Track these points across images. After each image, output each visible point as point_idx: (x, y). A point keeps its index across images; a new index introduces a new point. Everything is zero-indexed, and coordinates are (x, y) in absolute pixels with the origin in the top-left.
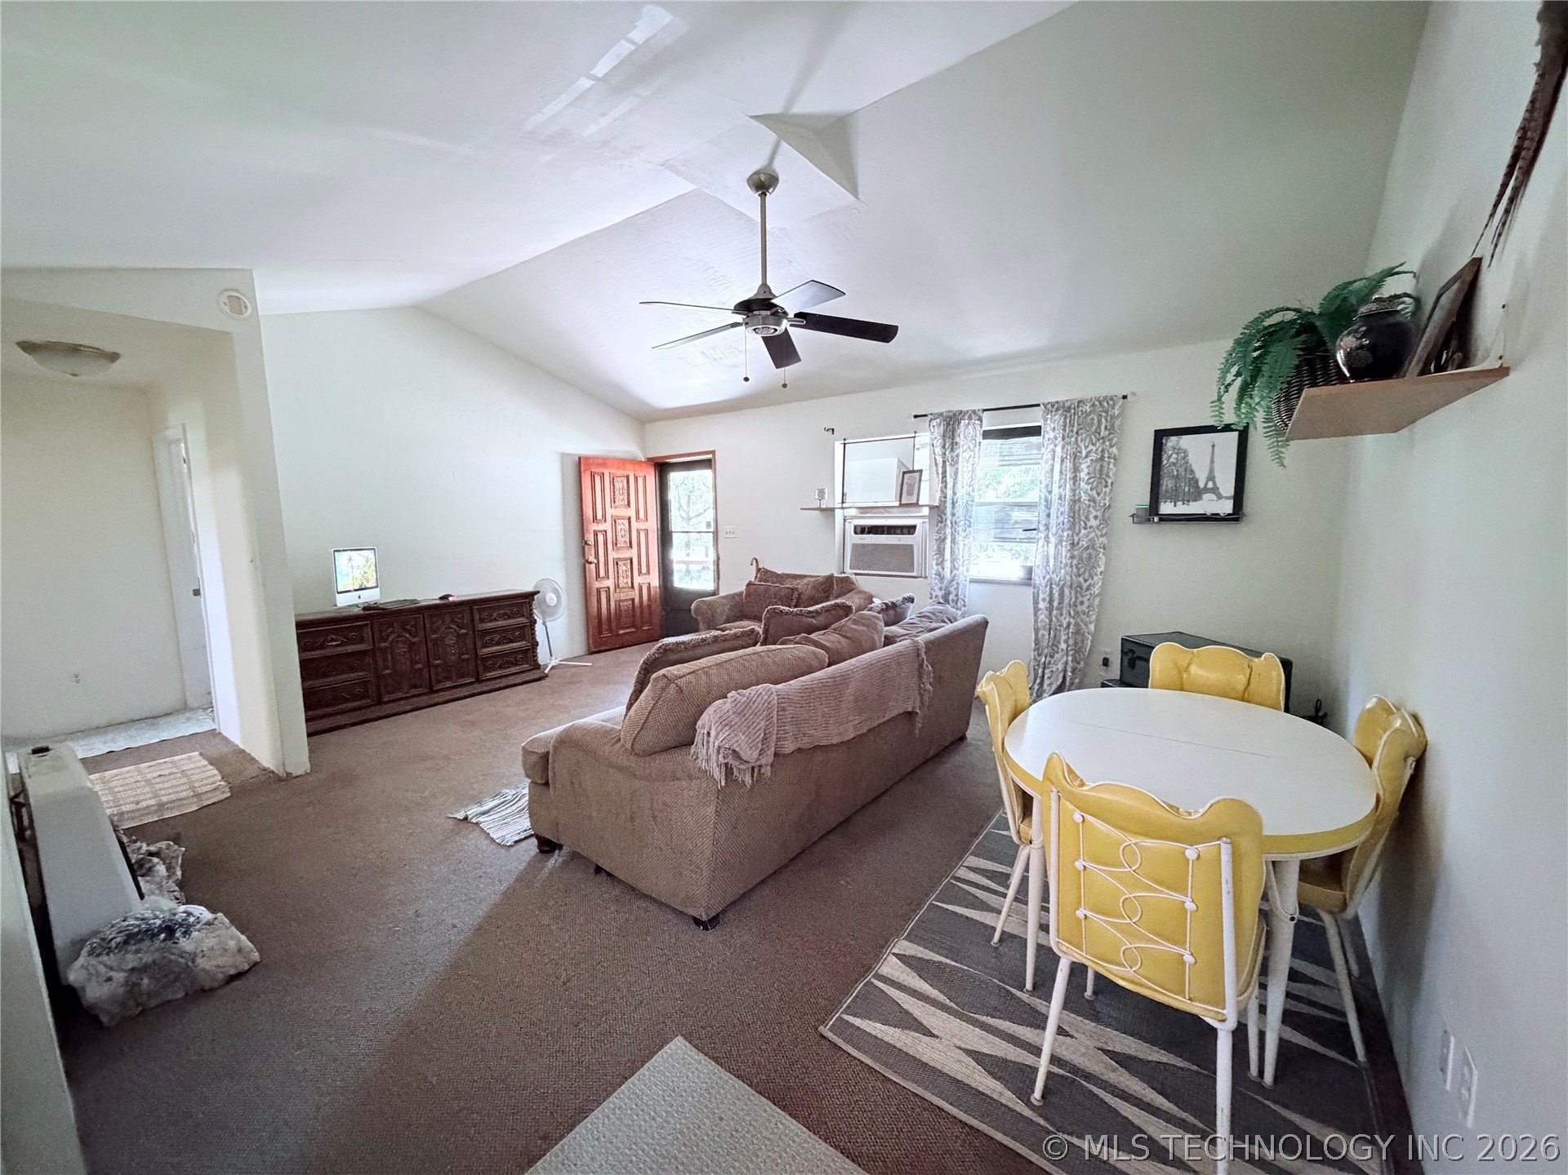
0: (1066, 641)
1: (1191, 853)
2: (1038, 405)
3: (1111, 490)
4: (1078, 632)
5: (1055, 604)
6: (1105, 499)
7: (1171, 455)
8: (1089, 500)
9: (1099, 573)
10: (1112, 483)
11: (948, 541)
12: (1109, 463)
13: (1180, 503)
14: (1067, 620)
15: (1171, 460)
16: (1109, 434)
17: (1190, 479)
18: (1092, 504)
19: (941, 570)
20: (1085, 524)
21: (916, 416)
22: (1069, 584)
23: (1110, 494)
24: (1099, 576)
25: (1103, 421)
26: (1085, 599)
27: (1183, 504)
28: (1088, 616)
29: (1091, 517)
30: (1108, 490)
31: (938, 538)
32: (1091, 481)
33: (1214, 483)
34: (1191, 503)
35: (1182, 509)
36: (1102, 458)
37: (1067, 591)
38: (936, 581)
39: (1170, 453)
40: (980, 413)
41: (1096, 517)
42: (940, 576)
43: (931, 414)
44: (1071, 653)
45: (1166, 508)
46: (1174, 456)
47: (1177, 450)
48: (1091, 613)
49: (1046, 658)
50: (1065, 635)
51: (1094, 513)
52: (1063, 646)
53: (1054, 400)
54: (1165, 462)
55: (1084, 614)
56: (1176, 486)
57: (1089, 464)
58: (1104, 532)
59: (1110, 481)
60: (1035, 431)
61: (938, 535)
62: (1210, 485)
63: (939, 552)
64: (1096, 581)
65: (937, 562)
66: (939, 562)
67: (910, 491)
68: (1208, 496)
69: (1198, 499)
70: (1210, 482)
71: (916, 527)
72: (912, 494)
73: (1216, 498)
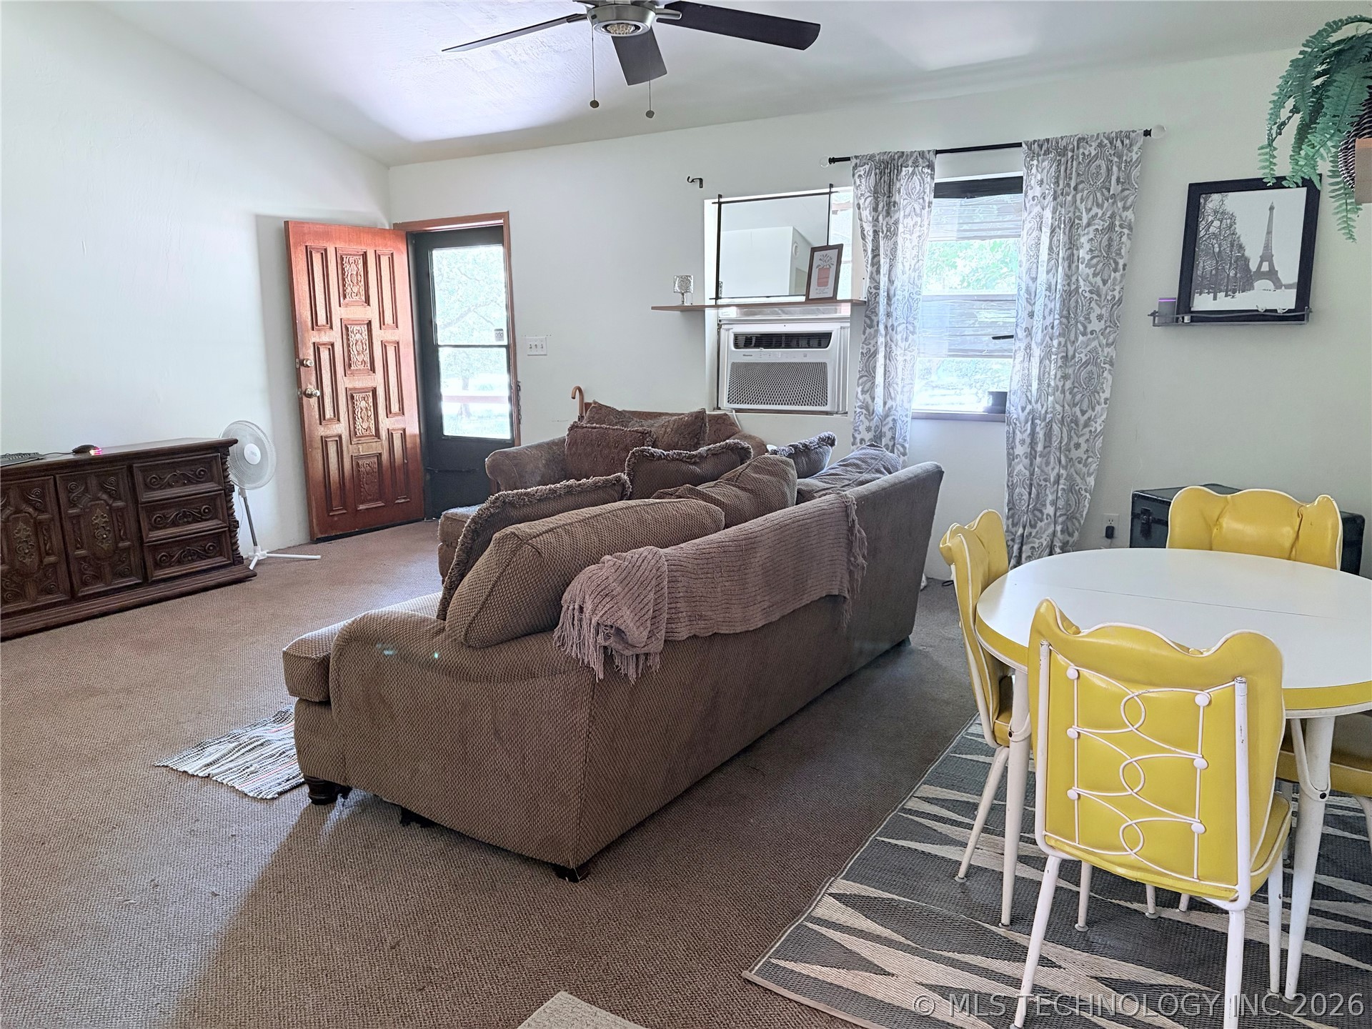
0: (1054, 503)
1: (1202, 699)
2: (1019, 145)
3: (1123, 276)
4: (1071, 489)
5: (1040, 448)
6: (1114, 290)
7: (1212, 222)
8: (1091, 292)
9: (1102, 401)
10: (1125, 266)
11: (881, 356)
12: (1121, 235)
13: (1221, 295)
14: (1056, 471)
15: (1212, 230)
16: (1123, 190)
17: (1238, 258)
18: (1095, 297)
19: (868, 400)
20: (1085, 328)
21: (832, 160)
22: (1060, 417)
23: (1121, 282)
24: (1103, 405)
25: (1115, 169)
26: (1082, 440)
27: (1226, 296)
28: (1085, 465)
29: (1093, 317)
30: (1118, 275)
31: (865, 351)
32: (1095, 261)
33: (1271, 266)
34: (1237, 294)
35: (1224, 303)
36: (1111, 228)
37: (1056, 427)
38: (862, 417)
39: (1210, 218)
40: (931, 156)
41: (1100, 317)
42: (867, 410)
43: (856, 157)
44: (1060, 520)
45: (1202, 302)
46: (1217, 223)
47: (1221, 214)
48: (1090, 460)
49: (1024, 530)
50: (1052, 494)
51: (1098, 311)
52: (1050, 510)
53: (1042, 137)
54: (1202, 233)
55: (1080, 462)
56: (1217, 269)
57: (1091, 236)
58: (1110, 341)
59: (1121, 262)
60: (1013, 185)
61: (866, 347)
62: (1265, 267)
63: (866, 374)
64: (1098, 412)
65: (863, 388)
66: (866, 389)
67: (823, 280)
68: (1262, 284)
69: (1248, 288)
70: (1265, 263)
71: (831, 335)
72: (826, 284)
73: (1273, 287)
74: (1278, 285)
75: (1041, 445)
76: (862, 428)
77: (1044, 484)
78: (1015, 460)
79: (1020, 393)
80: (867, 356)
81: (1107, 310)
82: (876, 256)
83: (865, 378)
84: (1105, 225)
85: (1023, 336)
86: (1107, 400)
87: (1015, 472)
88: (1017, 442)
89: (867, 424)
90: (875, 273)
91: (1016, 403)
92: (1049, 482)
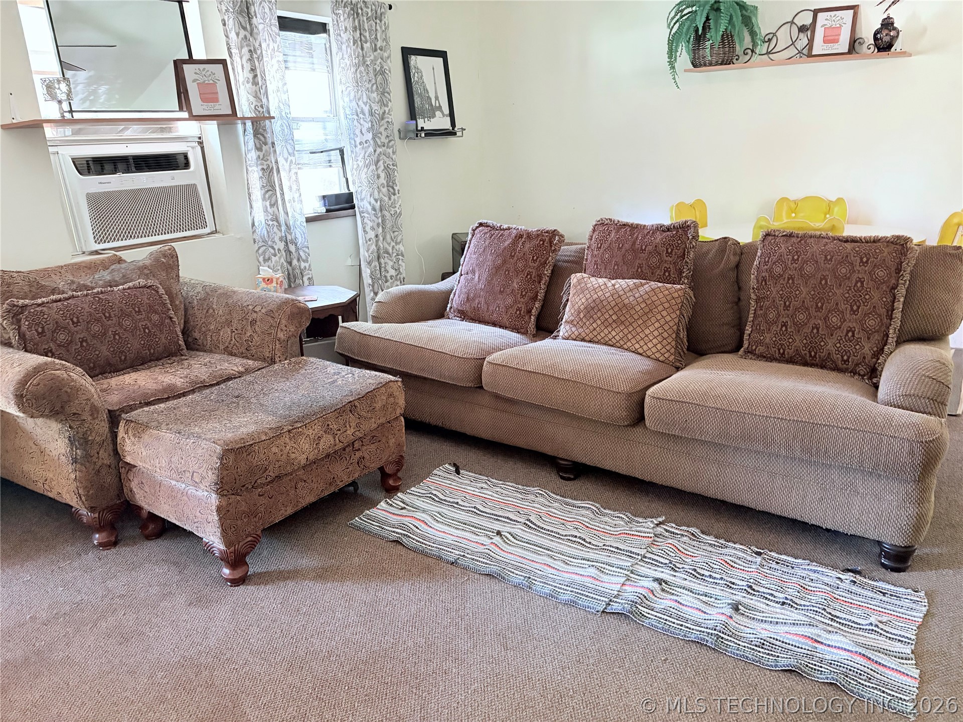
0: (393, 268)
6: (391, 115)
7: (414, 73)
11: (275, 171)
15: (416, 79)
17: (427, 97)
19: (276, 212)
24: (398, 195)
27: (428, 121)
31: (265, 167)
33: (439, 104)
34: (432, 119)
38: (275, 229)
39: (414, 71)
42: (277, 221)
45: (422, 124)
46: (416, 74)
47: (417, 69)
54: (412, 80)
56: (422, 104)
60: (319, 28)
61: (265, 163)
62: (437, 105)
63: (270, 188)
64: (394, 200)
65: (270, 202)
66: (273, 202)
67: (209, 96)
68: (438, 113)
69: (434, 116)
70: (437, 101)
71: (186, 157)
72: (216, 100)
73: (442, 116)
74: (444, 115)
75: (381, 228)
76: (277, 239)
77: (386, 255)
78: (369, 243)
79: (364, 192)
80: (269, 173)
81: (386, 129)
82: (256, 76)
83: (270, 193)
84: (378, 69)
85: (357, 149)
86: (399, 191)
87: (370, 252)
88: (368, 229)
89: (279, 234)
90: (259, 92)
91: (362, 200)
92: (388, 253)
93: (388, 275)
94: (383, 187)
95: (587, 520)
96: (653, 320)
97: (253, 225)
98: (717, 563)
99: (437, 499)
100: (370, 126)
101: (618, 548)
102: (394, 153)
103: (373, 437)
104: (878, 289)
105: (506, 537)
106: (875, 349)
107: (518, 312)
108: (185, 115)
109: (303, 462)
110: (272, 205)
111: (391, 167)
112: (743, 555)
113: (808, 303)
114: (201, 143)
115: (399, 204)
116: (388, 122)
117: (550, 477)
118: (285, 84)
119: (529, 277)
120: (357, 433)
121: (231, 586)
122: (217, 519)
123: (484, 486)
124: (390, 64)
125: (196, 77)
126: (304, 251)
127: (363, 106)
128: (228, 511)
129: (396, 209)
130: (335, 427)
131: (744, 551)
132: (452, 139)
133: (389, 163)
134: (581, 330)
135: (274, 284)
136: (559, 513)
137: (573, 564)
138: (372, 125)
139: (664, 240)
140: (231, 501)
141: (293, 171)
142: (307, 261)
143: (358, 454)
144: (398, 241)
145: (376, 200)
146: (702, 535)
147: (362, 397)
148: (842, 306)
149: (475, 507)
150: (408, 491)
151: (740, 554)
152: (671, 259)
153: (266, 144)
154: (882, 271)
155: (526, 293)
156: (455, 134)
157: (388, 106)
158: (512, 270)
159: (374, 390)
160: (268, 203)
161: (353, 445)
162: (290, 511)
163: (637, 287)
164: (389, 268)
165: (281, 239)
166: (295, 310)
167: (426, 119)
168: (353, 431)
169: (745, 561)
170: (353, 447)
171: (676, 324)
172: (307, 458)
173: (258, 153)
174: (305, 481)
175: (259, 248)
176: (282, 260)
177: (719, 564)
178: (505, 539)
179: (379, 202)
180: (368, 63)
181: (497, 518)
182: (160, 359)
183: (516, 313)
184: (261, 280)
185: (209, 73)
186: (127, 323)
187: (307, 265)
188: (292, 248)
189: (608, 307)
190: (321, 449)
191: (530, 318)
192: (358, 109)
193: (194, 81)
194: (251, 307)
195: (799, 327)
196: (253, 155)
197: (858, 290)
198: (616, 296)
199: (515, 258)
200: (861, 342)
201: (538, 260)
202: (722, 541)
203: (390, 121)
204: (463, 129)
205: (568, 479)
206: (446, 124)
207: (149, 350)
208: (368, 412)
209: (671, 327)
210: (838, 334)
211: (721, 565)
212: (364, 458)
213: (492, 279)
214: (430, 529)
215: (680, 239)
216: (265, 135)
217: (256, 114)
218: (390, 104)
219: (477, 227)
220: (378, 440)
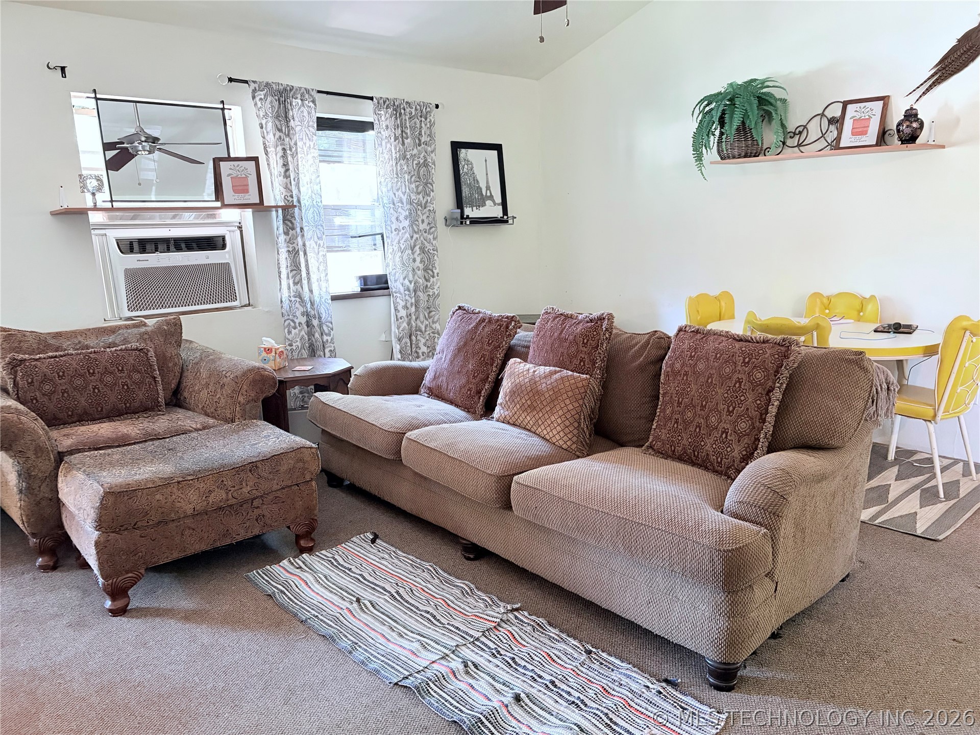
2: (371, 99)
7: (464, 165)
8: (417, 204)
9: (436, 275)
11: (301, 253)
15: (465, 170)
17: (477, 188)
18: (420, 208)
19: (300, 289)
20: (418, 228)
21: (231, 80)
24: (437, 277)
25: (423, 125)
27: (477, 209)
29: (420, 221)
31: (291, 249)
33: (491, 193)
34: (481, 208)
35: (477, 213)
36: (425, 163)
38: (297, 305)
39: (463, 163)
40: (314, 94)
42: (300, 298)
43: (254, 82)
45: (469, 212)
46: (466, 166)
47: (468, 162)
48: (433, 313)
51: (422, 217)
53: (384, 96)
54: (461, 172)
56: (470, 194)
57: (414, 168)
61: (291, 246)
62: (488, 194)
63: (295, 268)
64: (433, 282)
65: (294, 280)
66: (296, 281)
67: (240, 187)
68: (489, 203)
69: (484, 205)
70: (488, 191)
71: (223, 238)
72: (246, 191)
73: (493, 205)
74: (495, 204)
75: (414, 307)
76: (298, 314)
77: (419, 333)
78: (400, 320)
79: (397, 274)
80: (294, 254)
81: (428, 216)
82: (287, 170)
83: (294, 272)
84: (422, 161)
85: (393, 234)
86: (438, 274)
87: (401, 329)
88: (400, 308)
89: (301, 309)
90: (289, 184)
91: (396, 281)
92: (421, 331)
93: (420, 352)
94: (419, 270)
95: (452, 598)
96: (558, 407)
97: (282, 301)
98: (539, 655)
99: (335, 564)
100: (407, 214)
101: (457, 628)
102: (434, 239)
103: (276, 497)
104: (753, 390)
105: (365, 605)
106: (744, 453)
107: (469, 392)
108: (218, 204)
109: (189, 512)
110: (295, 284)
111: (431, 252)
112: (571, 651)
113: (696, 401)
114: (240, 228)
115: (437, 286)
116: (430, 210)
117: (454, 555)
118: (319, 176)
119: (482, 359)
120: (254, 492)
121: (111, 616)
122: (95, 552)
123: (386, 556)
124: (434, 157)
125: (231, 172)
126: (327, 326)
127: (402, 195)
128: (106, 547)
129: (435, 290)
130: (230, 483)
131: (574, 648)
132: (504, 227)
133: (430, 248)
134: (506, 413)
135: (273, 354)
136: (434, 589)
137: (407, 637)
138: (411, 214)
139: (583, 330)
140: (110, 538)
141: (321, 253)
142: (329, 335)
143: (257, 512)
144: (435, 320)
145: (410, 282)
146: (548, 627)
147: (267, 459)
148: (721, 407)
149: (361, 575)
150: (317, 553)
151: (569, 650)
152: (585, 350)
153: (293, 229)
154: (760, 373)
155: (478, 374)
156: (507, 222)
157: (430, 196)
158: (471, 351)
159: (282, 453)
160: (291, 282)
161: (252, 502)
162: (176, 555)
163: (552, 373)
164: (421, 345)
165: (303, 314)
166: (257, 378)
167: (475, 208)
168: (249, 489)
169: (570, 657)
170: (252, 505)
171: (577, 413)
172: (194, 509)
173: (285, 237)
174: (194, 529)
175: (285, 321)
176: (303, 333)
177: (541, 657)
178: (363, 606)
179: (413, 284)
180: (408, 157)
181: (373, 586)
182: (138, 413)
183: (467, 393)
184: (263, 349)
185: (243, 168)
186: (109, 379)
187: (329, 338)
188: (315, 322)
189: (525, 393)
190: (211, 502)
191: (480, 398)
192: (394, 198)
193: (229, 175)
194: (224, 373)
195: (687, 424)
196: (282, 238)
197: (736, 390)
198: (533, 381)
199: (474, 341)
200: (732, 444)
201: (493, 344)
202: (564, 636)
203: (432, 209)
204: (514, 218)
205: (468, 559)
206: (498, 212)
207: (125, 404)
208: (270, 473)
209: (572, 416)
210: (716, 434)
211: (543, 658)
212: (263, 516)
213: (454, 359)
214: (308, 589)
215: (595, 331)
216: (293, 221)
217: (285, 203)
218: (432, 194)
219: (457, 310)
220: (282, 501)
